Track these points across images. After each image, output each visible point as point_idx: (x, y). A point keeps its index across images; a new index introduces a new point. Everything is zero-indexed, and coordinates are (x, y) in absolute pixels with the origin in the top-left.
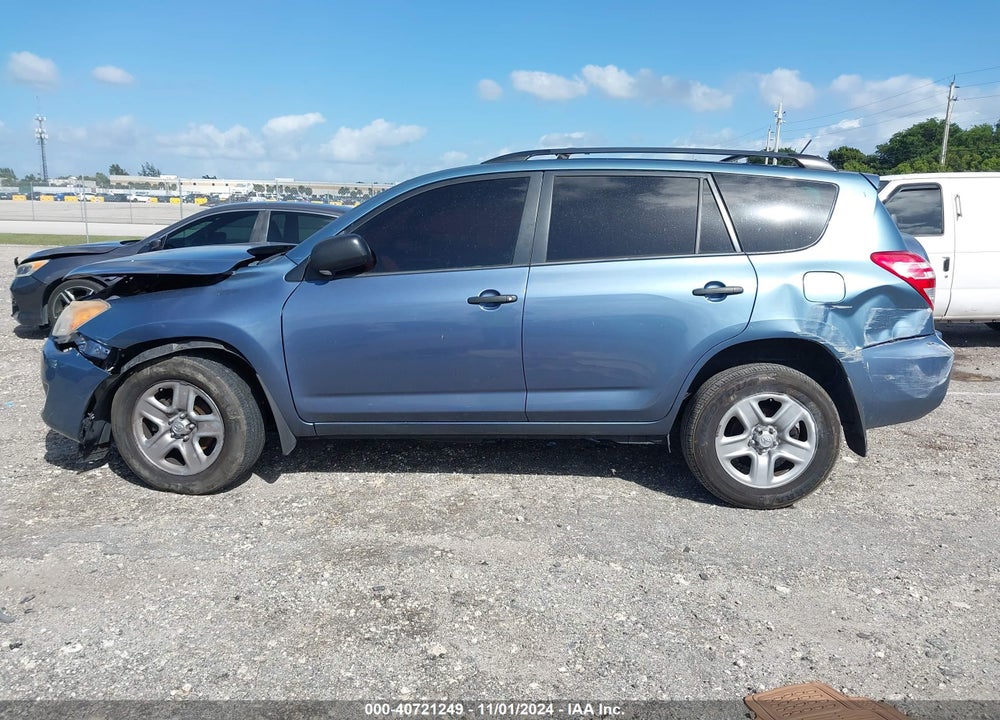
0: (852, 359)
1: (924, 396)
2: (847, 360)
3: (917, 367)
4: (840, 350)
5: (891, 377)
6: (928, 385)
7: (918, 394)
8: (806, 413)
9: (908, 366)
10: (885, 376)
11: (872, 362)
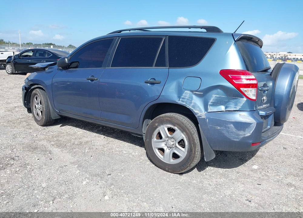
0: (201, 117)
1: (237, 140)
2: (199, 116)
3: (232, 125)
4: (196, 112)
5: (219, 128)
6: (238, 135)
7: (234, 138)
8: (184, 136)
9: (227, 124)
10: (216, 127)
11: (210, 119)
